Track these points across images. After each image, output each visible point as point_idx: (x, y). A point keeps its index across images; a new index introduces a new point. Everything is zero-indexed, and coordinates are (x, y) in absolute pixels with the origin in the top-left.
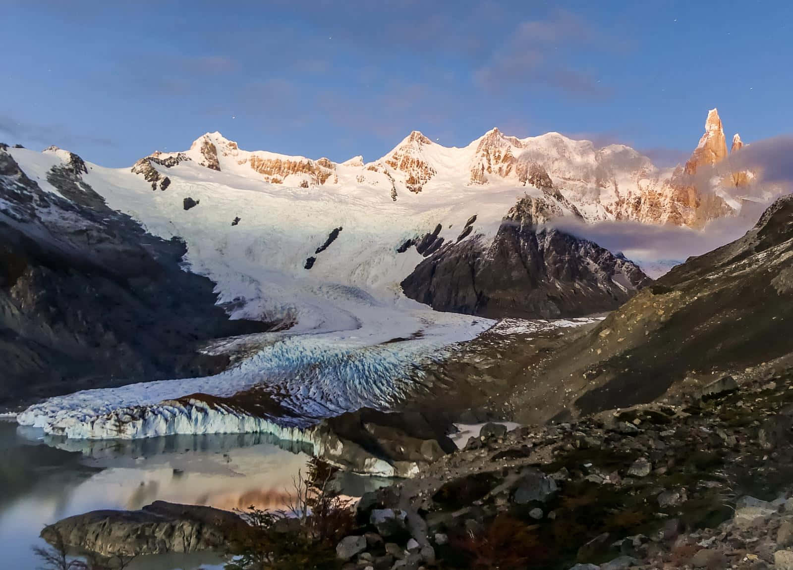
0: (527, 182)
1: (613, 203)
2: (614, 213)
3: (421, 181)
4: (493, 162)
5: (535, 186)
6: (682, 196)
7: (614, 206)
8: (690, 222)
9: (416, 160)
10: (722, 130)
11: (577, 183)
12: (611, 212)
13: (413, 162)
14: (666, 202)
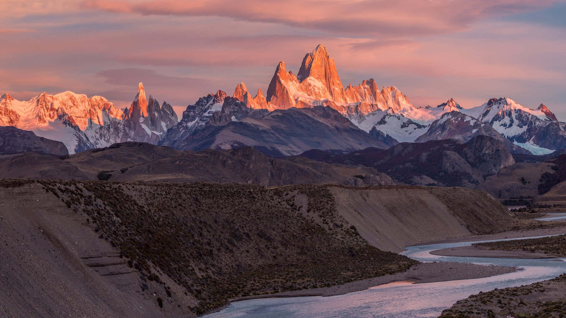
0: (67, 124)
1: (98, 128)
2: (99, 133)
3: (16, 122)
4: (46, 111)
5: (71, 127)
6: (128, 124)
7: (98, 130)
8: (132, 137)
9: (11, 110)
10: (144, 92)
11: (82, 119)
12: (97, 133)
13: (10, 111)
14: (121, 127)
